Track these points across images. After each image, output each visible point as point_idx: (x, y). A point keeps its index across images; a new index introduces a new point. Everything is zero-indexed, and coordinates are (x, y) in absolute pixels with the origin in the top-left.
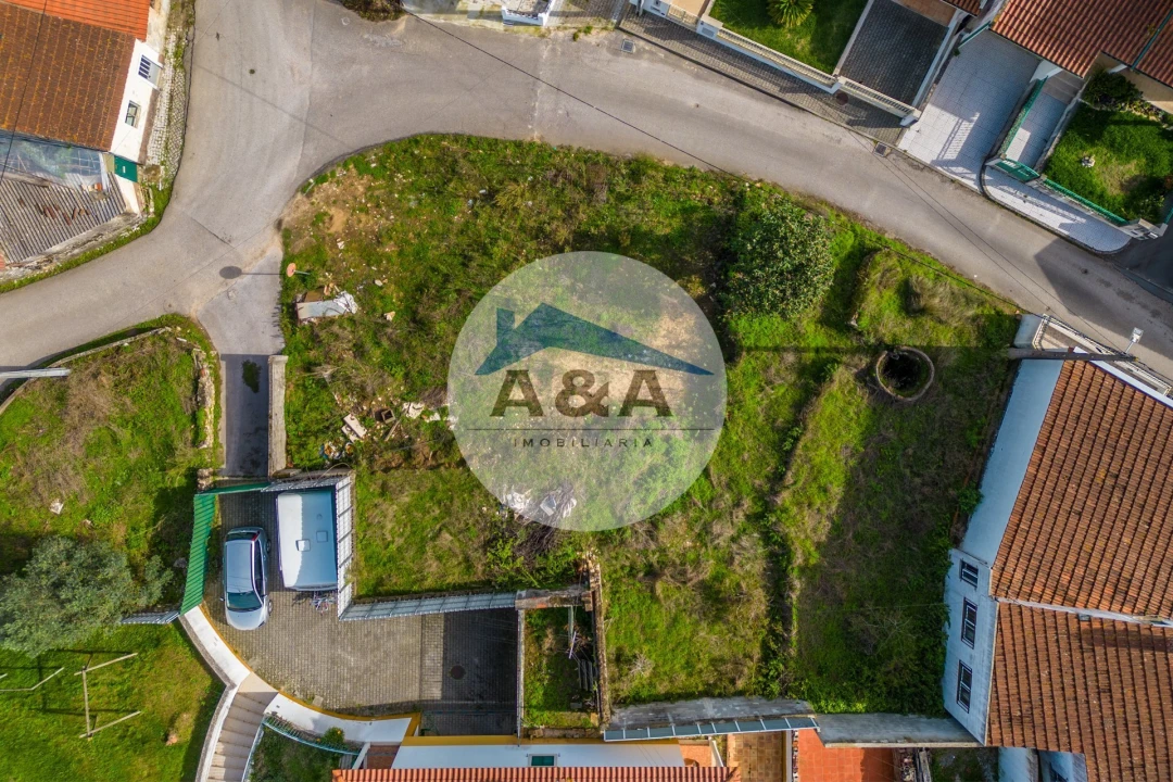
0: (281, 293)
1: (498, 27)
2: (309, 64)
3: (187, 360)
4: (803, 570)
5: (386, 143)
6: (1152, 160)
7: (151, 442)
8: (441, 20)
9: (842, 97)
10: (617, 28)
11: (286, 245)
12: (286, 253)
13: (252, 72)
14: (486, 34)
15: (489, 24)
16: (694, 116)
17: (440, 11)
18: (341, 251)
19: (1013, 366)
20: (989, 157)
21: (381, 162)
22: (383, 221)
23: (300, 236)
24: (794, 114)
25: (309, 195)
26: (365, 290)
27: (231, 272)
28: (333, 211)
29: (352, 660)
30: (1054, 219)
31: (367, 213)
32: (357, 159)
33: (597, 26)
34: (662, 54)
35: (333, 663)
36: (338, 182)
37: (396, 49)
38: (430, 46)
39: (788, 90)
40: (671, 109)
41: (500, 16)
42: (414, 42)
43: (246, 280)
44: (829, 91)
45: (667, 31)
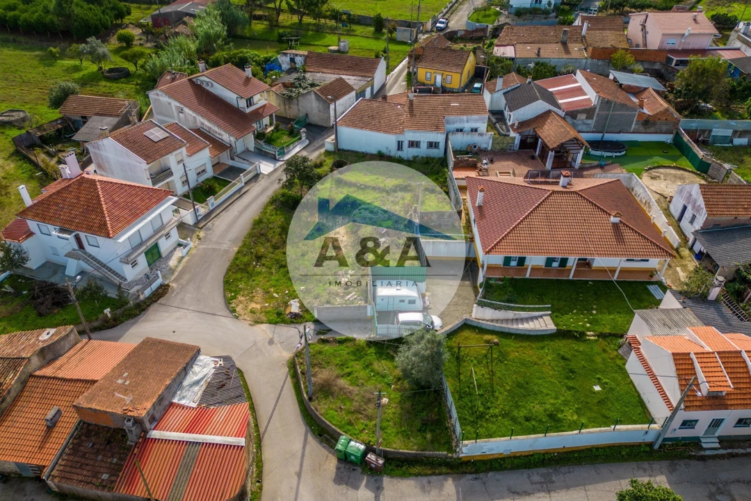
0: (285, 323)
1: (187, 258)
5: (224, 290)
6: (283, 134)
7: (351, 360)
8: (176, 274)
9: (247, 183)
10: (201, 228)
11: (262, 323)
12: (266, 323)
13: (174, 332)
14: (188, 262)
15: (184, 260)
16: (241, 213)
17: (173, 273)
18: (270, 305)
19: (339, 150)
20: (275, 158)
21: (232, 291)
22: (259, 292)
23: (259, 318)
24: (248, 192)
25: (240, 315)
26: (289, 297)
27: (271, 342)
28: (250, 308)
30: (298, 149)
31: (254, 297)
32: (228, 302)
33: (198, 233)
34: (215, 219)
35: (457, 304)
36: (237, 305)
37: (182, 288)
38: (187, 277)
39: (240, 194)
40: (238, 217)
41: (183, 257)
42: (183, 281)
43: (276, 336)
44: (243, 184)
45: (207, 216)
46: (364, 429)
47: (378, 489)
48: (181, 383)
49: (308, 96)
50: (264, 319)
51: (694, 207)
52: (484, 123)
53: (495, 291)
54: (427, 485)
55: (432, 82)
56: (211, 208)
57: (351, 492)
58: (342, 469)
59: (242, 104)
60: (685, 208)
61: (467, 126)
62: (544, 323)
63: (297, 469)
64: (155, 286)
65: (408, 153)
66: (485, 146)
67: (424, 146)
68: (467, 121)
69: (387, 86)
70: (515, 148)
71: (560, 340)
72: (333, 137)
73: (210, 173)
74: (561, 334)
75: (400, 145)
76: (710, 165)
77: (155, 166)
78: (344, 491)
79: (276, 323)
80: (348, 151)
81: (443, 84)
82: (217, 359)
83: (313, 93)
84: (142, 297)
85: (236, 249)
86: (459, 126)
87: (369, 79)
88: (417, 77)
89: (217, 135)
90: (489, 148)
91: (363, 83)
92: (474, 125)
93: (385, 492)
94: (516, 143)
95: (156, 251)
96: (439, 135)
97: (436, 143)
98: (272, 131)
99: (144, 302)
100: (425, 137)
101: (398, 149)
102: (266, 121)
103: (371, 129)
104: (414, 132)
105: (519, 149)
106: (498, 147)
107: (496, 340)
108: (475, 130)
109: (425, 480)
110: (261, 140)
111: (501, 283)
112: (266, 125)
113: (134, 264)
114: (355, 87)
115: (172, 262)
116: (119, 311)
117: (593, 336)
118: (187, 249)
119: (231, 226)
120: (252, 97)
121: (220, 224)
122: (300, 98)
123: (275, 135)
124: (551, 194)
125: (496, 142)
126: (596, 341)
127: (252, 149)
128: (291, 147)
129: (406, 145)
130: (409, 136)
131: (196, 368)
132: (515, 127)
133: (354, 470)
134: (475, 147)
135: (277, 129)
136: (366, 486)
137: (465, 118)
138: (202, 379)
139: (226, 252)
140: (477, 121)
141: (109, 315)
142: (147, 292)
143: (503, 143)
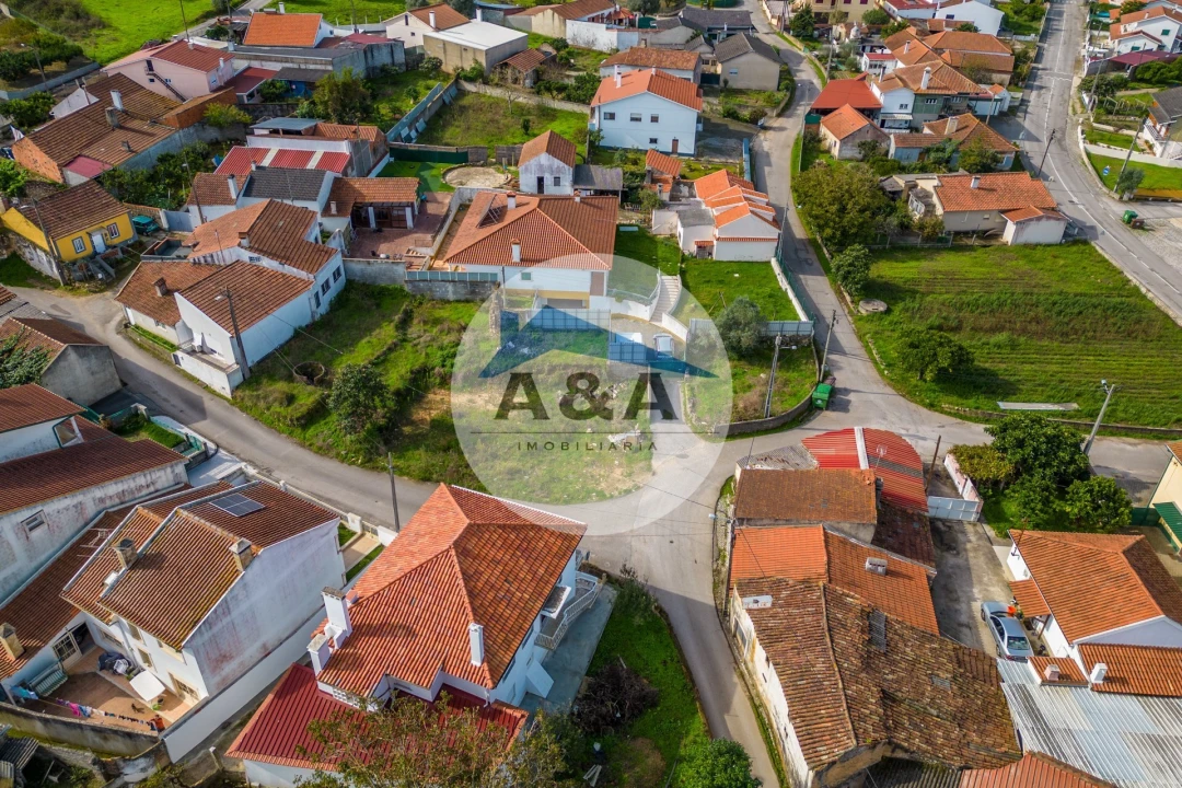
2: (633, 543)
4: (392, 322)
13: (671, 542)
19: (250, 370)
30: (185, 431)
47: (847, 391)
51: (552, 172)
55: (89, 250)
57: (854, 404)
58: (834, 408)
60: (541, 181)
65: (325, 303)
67: (332, 282)
74: (683, 276)
75: (317, 299)
76: (467, 153)
78: (854, 407)
81: (108, 243)
83: (69, 351)
89: (144, 492)
97: (337, 270)
100: (330, 270)
101: (317, 306)
104: (322, 271)
117: (683, 264)
126: (688, 264)
129: (321, 294)
130: (318, 280)
133: (833, 402)
136: (846, 396)
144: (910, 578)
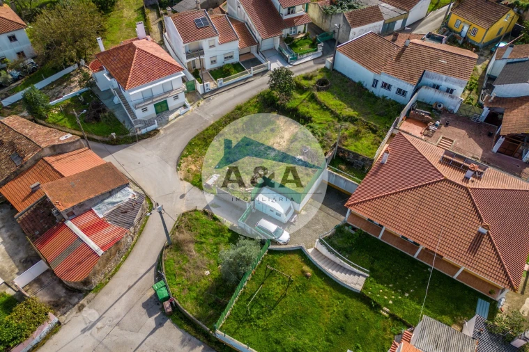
0: (199, 188)
1: (182, 117)
2: (150, 152)
3: (197, 212)
4: (358, 115)
5: (185, 148)
6: (307, 42)
7: (211, 234)
8: (169, 125)
9: (255, 75)
10: (204, 99)
11: (188, 181)
12: (190, 182)
13: (139, 163)
14: (180, 120)
15: (179, 118)
16: (235, 96)
17: (167, 124)
18: (201, 170)
19: (334, 70)
20: (287, 61)
21: (188, 151)
22: (203, 158)
23: (188, 177)
24: (252, 82)
25: (181, 170)
27: (182, 196)
28: (190, 167)
29: (318, 227)
30: (309, 59)
31: (197, 161)
32: (182, 156)
33: (200, 101)
34: (217, 95)
36: (184, 162)
37: (166, 136)
38: (172, 130)
39: (245, 81)
40: (231, 99)
41: (180, 115)
42: (168, 132)
43: (188, 194)
44: (252, 75)
45: (213, 91)
46: (180, 284)
47: (159, 324)
48: (104, 199)
49: (339, 17)
50: (191, 179)
52: (462, 87)
53: (342, 237)
54: (187, 340)
55: (459, 30)
56: (219, 86)
57: (145, 316)
58: (152, 300)
59: (284, 11)
61: (445, 85)
62: (356, 282)
63: (131, 284)
64: (150, 128)
65: (380, 91)
66: (453, 108)
67: (394, 90)
68: (445, 81)
69: (423, 22)
70: (479, 120)
71: (357, 300)
72: (332, 58)
73: (236, 59)
74: (360, 297)
75: (375, 83)
77: (193, 45)
78: (143, 313)
79: (195, 185)
80: (340, 73)
81: (468, 35)
82: (135, 194)
83: (342, 15)
84: (139, 133)
85: (212, 122)
86: (437, 82)
87: (405, 12)
88: (448, 22)
89: (253, 32)
90: (455, 112)
91: (396, 15)
92: (451, 86)
93: (162, 329)
94: (483, 115)
95: (165, 105)
96: (409, 85)
97: (404, 91)
98: (301, 38)
99: (139, 136)
100: (397, 83)
101: (373, 86)
102: (301, 28)
103: (359, 62)
104: (389, 76)
105: (485, 121)
106: (464, 113)
107: (309, 274)
108: (450, 91)
109: (189, 337)
110: (287, 43)
111: (353, 232)
112: (299, 32)
113: (145, 110)
114: (386, 17)
115: (172, 117)
116: (121, 137)
117: (387, 312)
118: (187, 110)
119: (221, 104)
120: (294, 7)
121: (217, 99)
122: (333, 17)
123: (302, 41)
124: (441, 181)
125: (463, 108)
126: (386, 318)
127: (277, 48)
128: (305, 55)
129: (380, 84)
130: (384, 78)
131: (119, 195)
132: (490, 101)
133: (158, 304)
134: (440, 106)
135: (305, 38)
136: (155, 319)
137: (444, 77)
138: (118, 202)
139: (206, 121)
140: (455, 83)
141: (115, 137)
142: (144, 131)
143: (470, 111)
144: (23, 201)
